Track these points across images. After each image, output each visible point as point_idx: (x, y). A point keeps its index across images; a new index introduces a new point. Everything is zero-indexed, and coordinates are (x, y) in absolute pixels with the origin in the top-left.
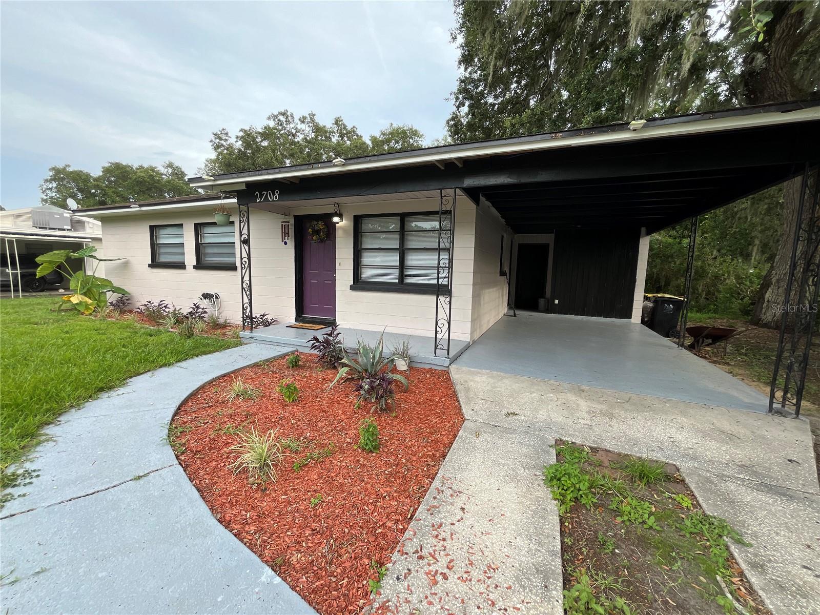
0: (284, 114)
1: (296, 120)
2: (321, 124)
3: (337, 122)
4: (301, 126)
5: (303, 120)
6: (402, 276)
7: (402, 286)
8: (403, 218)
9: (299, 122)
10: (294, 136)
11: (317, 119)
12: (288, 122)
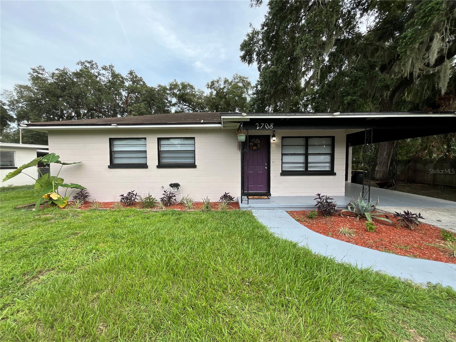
0: (89, 63)
1: (100, 68)
2: (117, 72)
3: (131, 73)
4: (103, 72)
5: (105, 68)
6: (307, 167)
7: (306, 172)
8: (307, 138)
9: (101, 69)
10: (97, 77)
11: (114, 69)
12: (92, 68)
